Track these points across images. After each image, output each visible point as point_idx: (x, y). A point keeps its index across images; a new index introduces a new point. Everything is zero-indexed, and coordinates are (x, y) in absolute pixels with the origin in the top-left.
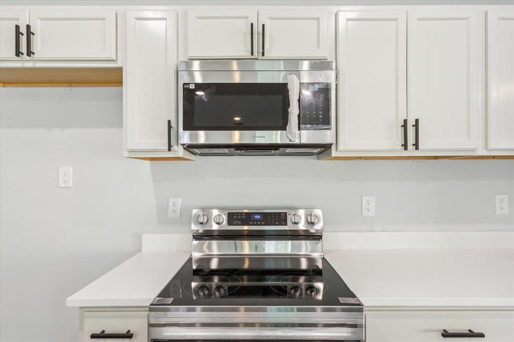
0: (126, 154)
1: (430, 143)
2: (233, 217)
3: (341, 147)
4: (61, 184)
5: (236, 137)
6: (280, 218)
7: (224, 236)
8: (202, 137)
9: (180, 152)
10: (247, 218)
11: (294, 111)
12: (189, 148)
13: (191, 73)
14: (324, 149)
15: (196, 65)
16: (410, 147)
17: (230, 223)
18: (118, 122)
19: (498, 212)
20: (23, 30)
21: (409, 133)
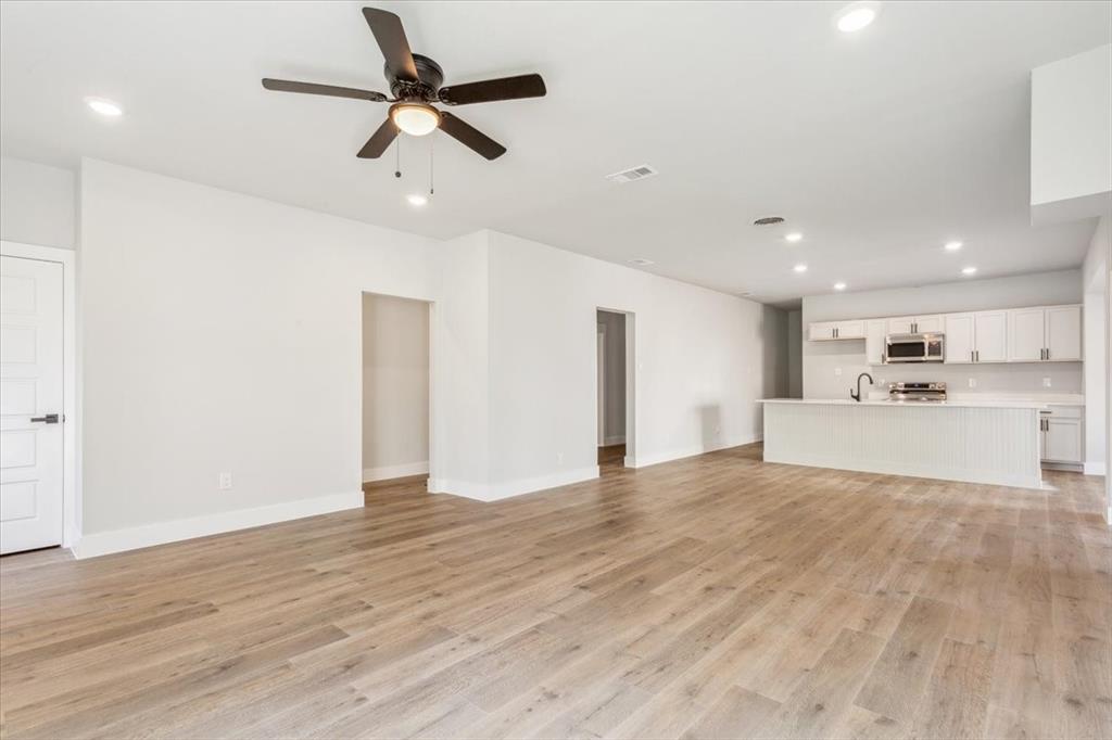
3: (947, 360)
6: (927, 386)
7: (905, 392)
8: (895, 359)
9: (885, 363)
10: (912, 386)
11: (926, 351)
13: (890, 340)
16: (975, 360)
17: (906, 387)
20: (836, 330)
21: (975, 355)
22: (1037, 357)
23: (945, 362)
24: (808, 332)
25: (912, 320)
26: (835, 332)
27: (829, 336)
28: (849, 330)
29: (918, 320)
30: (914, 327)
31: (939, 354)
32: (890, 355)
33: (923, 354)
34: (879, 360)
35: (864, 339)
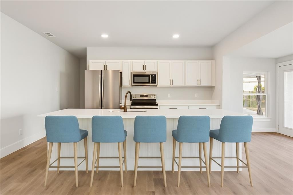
1: (175, 84)
12: (133, 86)
16: (171, 84)
21: (171, 82)
22: (195, 84)
23: (157, 86)
24: (89, 66)
25: (142, 62)
26: (105, 67)
29: (146, 62)
30: (144, 67)
34: (128, 84)
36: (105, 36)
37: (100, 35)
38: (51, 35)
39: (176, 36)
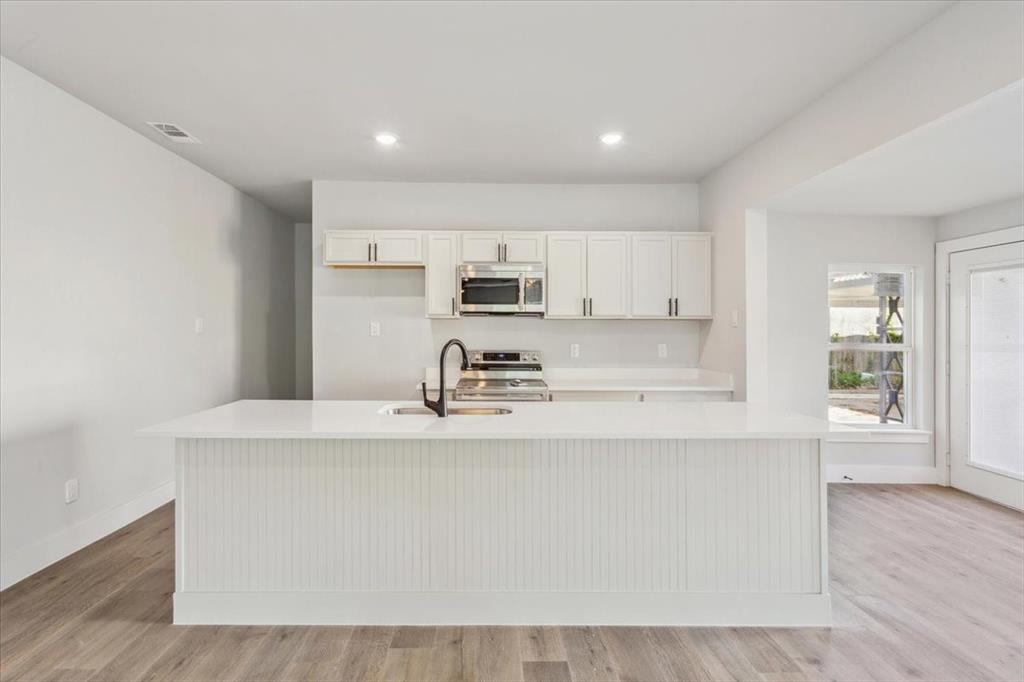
0: (427, 316)
1: (599, 311)
2: (486, 356)
3: (549, 313)
4: (372, 334)
5: (496, 308)
6: (516, 357)
7: (485, 368)
8: (472, 308)
9: (457, 314)
10: (494, 356)
11: (522, 294)
12: (463, 313)
13: (465, 271)
14: (541, 314)
15: (470, 267)
16: (588, 313)
17: (485, 359)
18: (422, 292)
19: (660, 355)
20: (373, 246)
21: (587, 306)
22: (662, 311)
23: (546, 317)
24: (322, 247)
25: (498, 237)
26: (372, 250)
27: (360, 257)
28: (397, 248)
29: (508, 238)
30: (502, 253)
31: (539, 300)
32: (465, 301)
33: (516, 301)
34: (446, 310)
35: (423, 267)
36: (386, 140)
37: (371, 138)
38: (181, 134)
39: (612, 139)
